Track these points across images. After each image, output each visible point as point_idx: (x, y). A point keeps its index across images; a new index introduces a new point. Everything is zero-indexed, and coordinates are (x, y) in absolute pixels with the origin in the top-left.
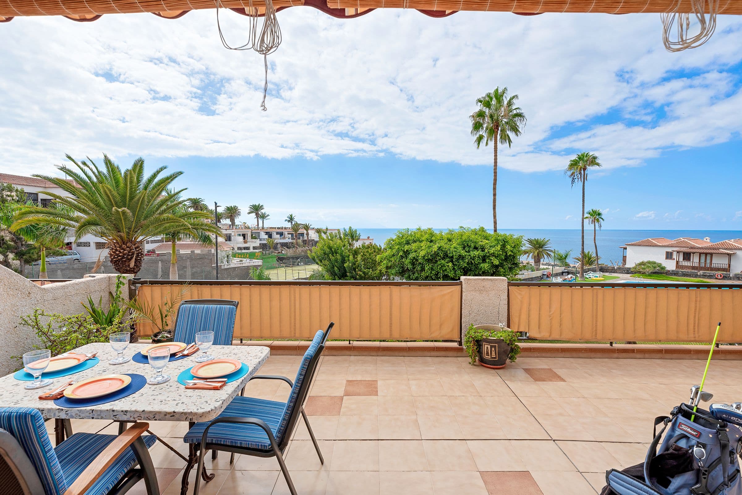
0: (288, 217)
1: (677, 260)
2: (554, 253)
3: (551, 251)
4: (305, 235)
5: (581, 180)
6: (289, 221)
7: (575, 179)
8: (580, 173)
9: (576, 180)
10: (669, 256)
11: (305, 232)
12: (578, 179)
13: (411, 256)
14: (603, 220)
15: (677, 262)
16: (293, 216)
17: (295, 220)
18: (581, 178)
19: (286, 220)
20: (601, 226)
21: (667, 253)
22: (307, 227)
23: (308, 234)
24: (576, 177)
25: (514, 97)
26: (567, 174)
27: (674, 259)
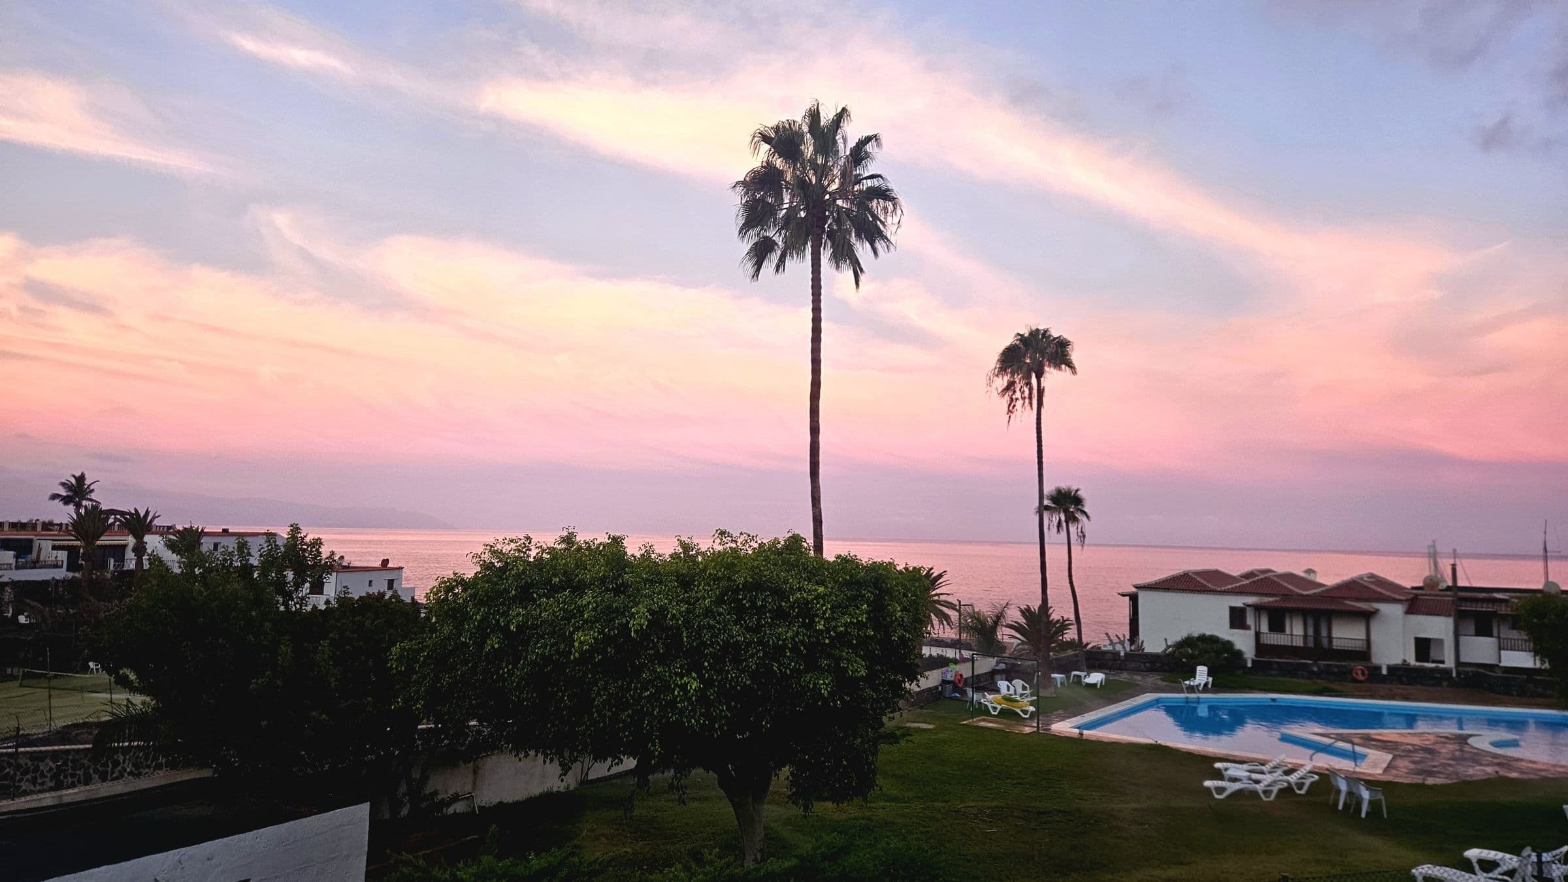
0: (63, 484)
1: (1257, 630)
2: (959, 611)
3: (950, 605)
4: (130, 554)
5: (1031, 404)
6: (66, 500)
7: (1017, 399)
8: (1029, 384)
9: (1019, 404)
10: (1237, 618)
11: (131, 540)
12: (1024, 399)
13: (538, 649)
14: (1088, 517)
15: (1258, 635)
16: (87, 482)
17: (93, 496)
18: (1030, 398)
19: (54, 497)
20: (1084, 536)
21: (1233, 610)
22: (138, 524)
23: (140, 549)
24: (1018, 395)
25: (868, 139)
26: (994, 385)
27: (1247, 628)
